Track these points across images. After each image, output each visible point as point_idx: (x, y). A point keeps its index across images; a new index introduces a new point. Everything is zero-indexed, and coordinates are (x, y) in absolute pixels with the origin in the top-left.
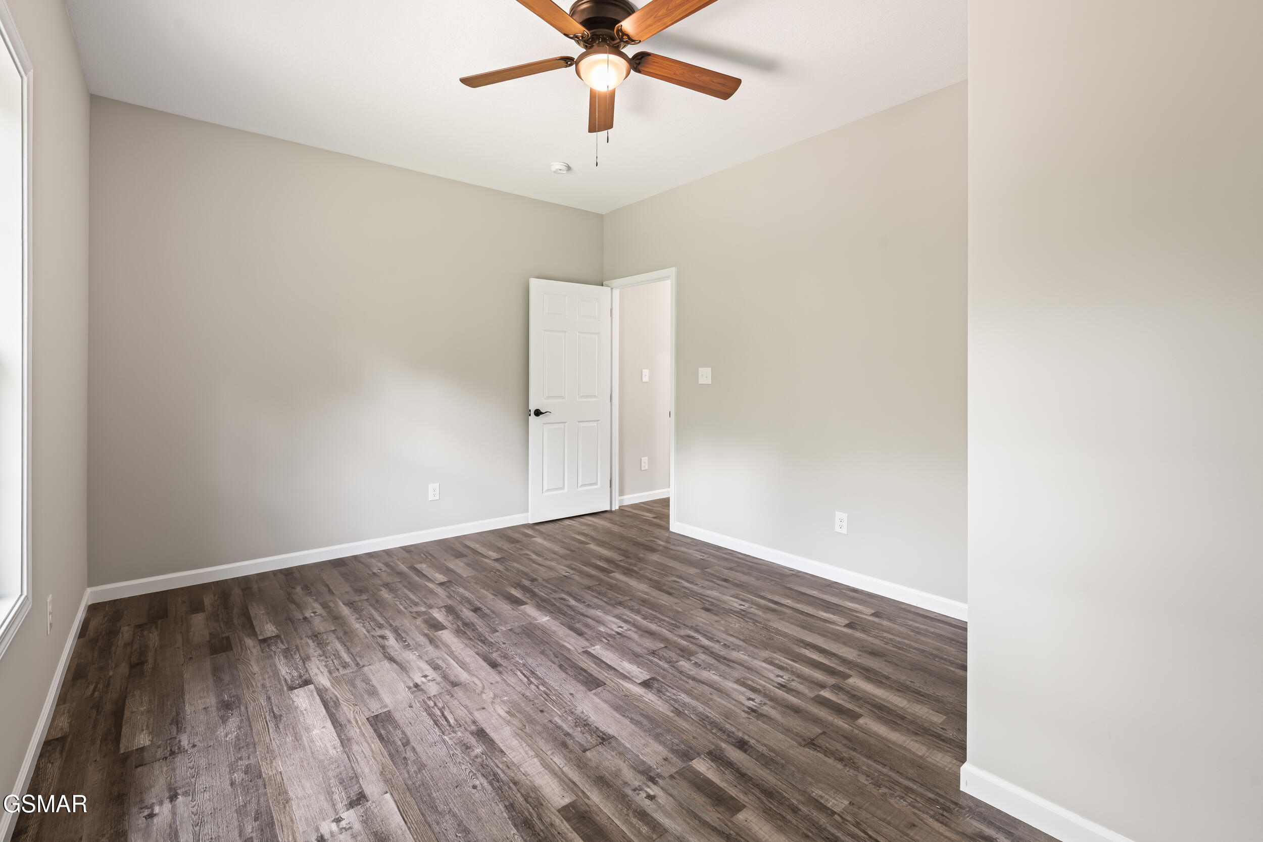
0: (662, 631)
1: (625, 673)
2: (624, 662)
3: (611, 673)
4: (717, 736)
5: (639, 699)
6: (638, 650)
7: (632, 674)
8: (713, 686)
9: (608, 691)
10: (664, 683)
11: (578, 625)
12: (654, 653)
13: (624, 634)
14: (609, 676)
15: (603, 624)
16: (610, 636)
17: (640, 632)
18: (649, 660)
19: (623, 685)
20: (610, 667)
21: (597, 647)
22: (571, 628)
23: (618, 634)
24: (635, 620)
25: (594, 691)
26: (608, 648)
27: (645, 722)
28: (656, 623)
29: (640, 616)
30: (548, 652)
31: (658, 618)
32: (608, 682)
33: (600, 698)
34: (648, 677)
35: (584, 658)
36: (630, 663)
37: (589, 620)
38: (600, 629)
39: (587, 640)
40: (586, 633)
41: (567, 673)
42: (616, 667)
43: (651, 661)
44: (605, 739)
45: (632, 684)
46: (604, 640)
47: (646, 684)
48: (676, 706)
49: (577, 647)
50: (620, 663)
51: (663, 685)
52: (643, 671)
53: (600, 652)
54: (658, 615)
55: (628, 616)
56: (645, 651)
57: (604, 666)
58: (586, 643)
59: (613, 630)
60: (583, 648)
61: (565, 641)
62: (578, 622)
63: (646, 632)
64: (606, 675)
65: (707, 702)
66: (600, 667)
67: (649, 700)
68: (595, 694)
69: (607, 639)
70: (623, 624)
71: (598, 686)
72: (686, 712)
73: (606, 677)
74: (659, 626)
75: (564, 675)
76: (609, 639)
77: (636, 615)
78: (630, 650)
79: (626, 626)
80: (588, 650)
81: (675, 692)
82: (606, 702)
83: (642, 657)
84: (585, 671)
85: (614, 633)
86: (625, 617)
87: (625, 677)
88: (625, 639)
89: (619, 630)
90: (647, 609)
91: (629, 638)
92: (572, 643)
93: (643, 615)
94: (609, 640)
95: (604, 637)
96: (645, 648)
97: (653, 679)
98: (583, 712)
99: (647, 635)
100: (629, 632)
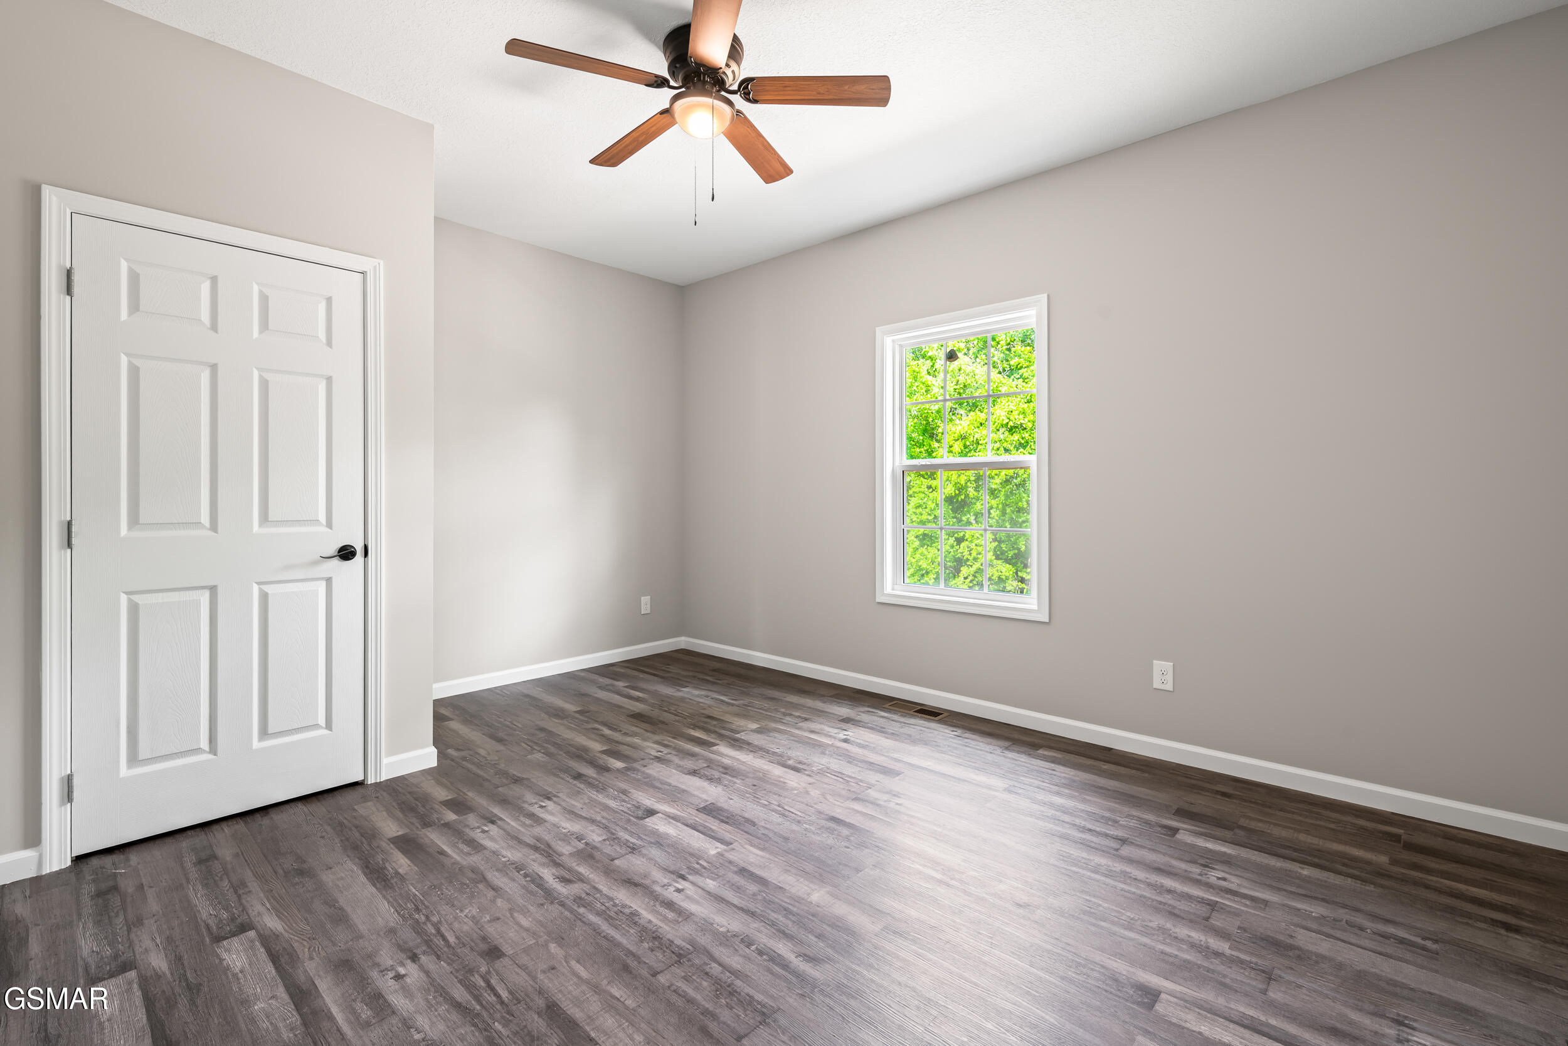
0: (610, 888)
1: (674, 822)
2: (675, 835)
3: (692, 821)
4: (597, 781)
5: (659, 800)
6: (655, 852)
7: (666, 821)
8: (575, 816)
9: (693, 805)
10: (629, 815)
11: (753, 888)
12: (633, 849)
13: (674, 877)
14: (694, 818)
15: (709, 893)
16: (696, 872)
17: (647, 882)
18: (642, 839)
19: (678, 810)
20: (693, 827)
21: (713, 852)
22: (762, 881)
23: (683, 877)
24: (654, 911)
25: (708, 803)
26: (697, 852)
27: (658, 784)
28: (615, 905)
29: (641, 922)
30: (779, 840)
31: (609, 919)
32: (694, 812)
33: (701, 798)
34: (647, 820)
35: (728, 837)
36: (667, 834)
37: (736, 901)
38: (714, 883)
39: (730, 862)
40: (736, 873)
41: (744, 818)
42: (685, 827)
43: (640, 838)
44: (694, 773)
45: (666, 812)
46: (705, 864)
47: (651, 813)
48: (624, 797)
49: (743, 850)
50: (680, 833)
51: (632, 814)
52: (653, 826)
53: (708, 846)
54: (605, 927)
55: (665, 918)
56: (644, 851)
57: (701, 828)
58: (731, 856)
59: (692, 883)
60: (734, 849)
61: (762, 857)
62: (754, 895)
63: (636, 885)
64: (697, 819)
65: (593, 803)
66: (705, 827)
67: (650, 800)
68: (707, 801)
69: (701, 865)
70: (676, 898)
71: (704, 808)
72: (616, 793)
73: (697, 817)
74: (611, 899)
75: (746, 815)
76: (697, 866)
77: (650, 922)
78: (666, 851)
79: (670, 894)
80: (725, 847)
81: (621, 808)
82: (694, 796)
83: (651, 843)
84: (722, 821)
85: (690, 877)
86: (671, 915)
87: (675, 818)
88: (672, 868)
89: (681, 885)
90: (624, 941)
91: (666, 870)
92: (749, 855)
93: (635, 923)
94: (698, 863)
95: (705, 868)
96: (644, 856)
97: (642, 818)
98: (716, 787)
99: (637, 879)
100: (666, 881)
